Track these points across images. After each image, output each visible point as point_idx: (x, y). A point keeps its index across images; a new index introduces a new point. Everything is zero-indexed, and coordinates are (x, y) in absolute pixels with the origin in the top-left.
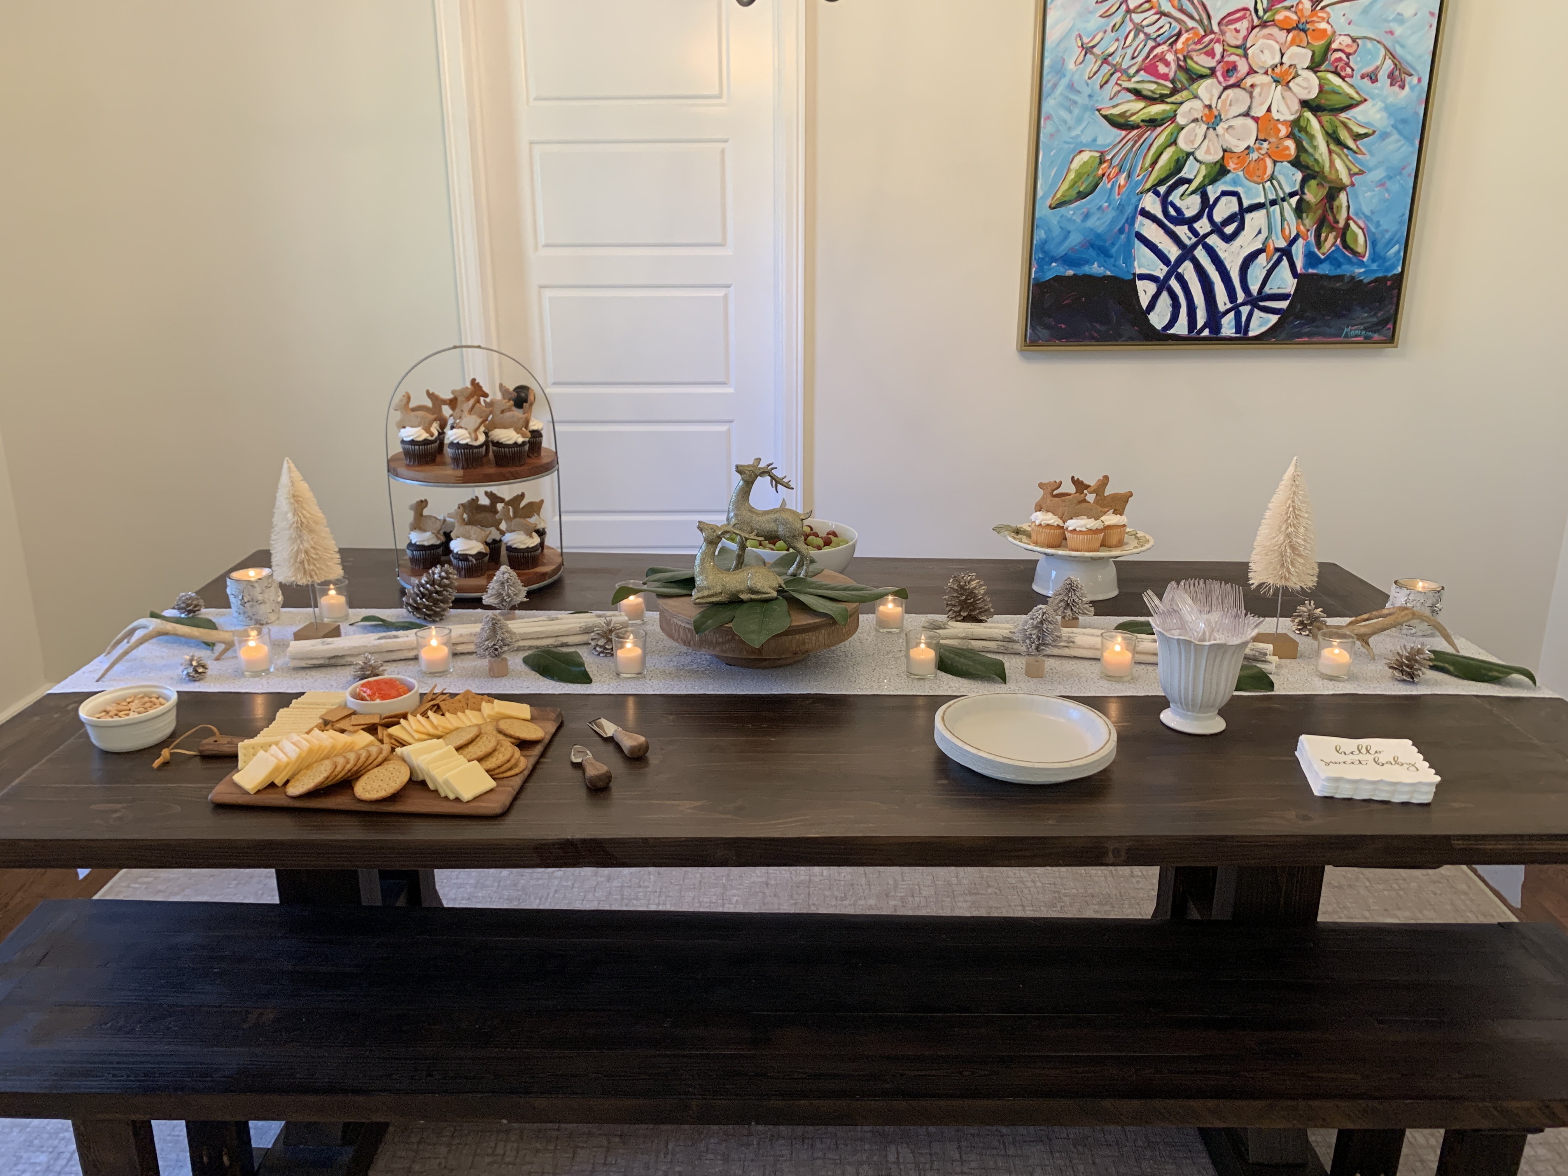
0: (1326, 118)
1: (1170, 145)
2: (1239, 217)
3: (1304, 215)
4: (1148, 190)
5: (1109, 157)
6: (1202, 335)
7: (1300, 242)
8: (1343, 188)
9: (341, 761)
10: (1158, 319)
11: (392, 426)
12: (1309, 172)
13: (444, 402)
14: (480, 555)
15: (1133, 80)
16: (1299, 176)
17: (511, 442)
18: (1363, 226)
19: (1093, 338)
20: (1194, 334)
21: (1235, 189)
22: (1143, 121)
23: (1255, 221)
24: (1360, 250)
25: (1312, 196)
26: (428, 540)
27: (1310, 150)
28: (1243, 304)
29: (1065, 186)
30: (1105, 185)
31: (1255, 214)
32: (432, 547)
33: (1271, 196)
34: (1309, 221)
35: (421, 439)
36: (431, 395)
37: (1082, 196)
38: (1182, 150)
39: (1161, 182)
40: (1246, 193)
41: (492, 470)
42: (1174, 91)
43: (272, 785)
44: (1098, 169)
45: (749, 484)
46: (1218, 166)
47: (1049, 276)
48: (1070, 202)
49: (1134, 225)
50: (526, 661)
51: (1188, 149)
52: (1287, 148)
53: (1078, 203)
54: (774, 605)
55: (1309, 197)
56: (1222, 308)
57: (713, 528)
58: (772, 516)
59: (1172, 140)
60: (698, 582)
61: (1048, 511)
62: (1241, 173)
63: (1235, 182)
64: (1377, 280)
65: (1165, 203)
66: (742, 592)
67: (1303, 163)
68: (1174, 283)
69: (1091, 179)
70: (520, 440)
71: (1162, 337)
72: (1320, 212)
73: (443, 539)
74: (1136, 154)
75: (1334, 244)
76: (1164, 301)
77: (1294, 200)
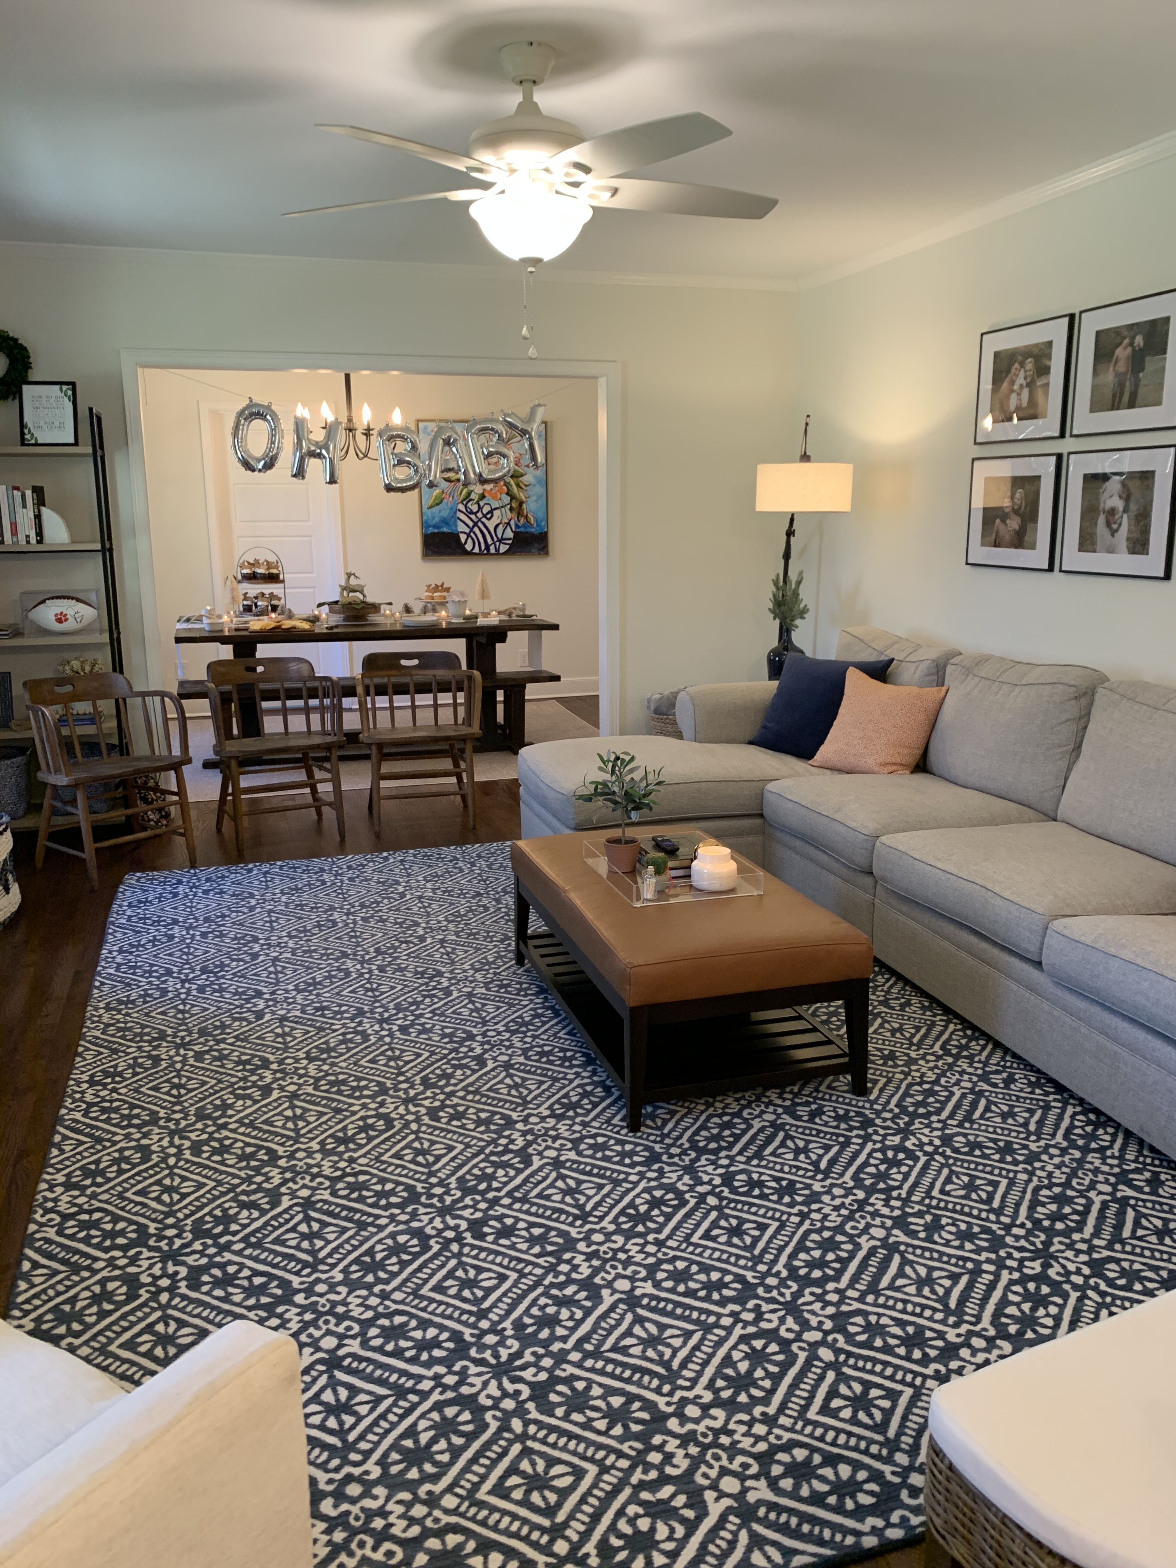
0: (515, 479)
3: (513, 511)
4: (460, 503)
5: (445, 492)
6: (484, 553)
7: (513, 520)
8: (524, 502)
10: (469, 547)
12: (512, 497)
16: (509, 498)
17: (274, 573)
18: (532, 515)
19: (446, 554)
20: (481, 553)
21: (489, 503)
22: (455, 480)
24: (533, 523)
25: (515, 505)
26: (249, 603)
27: (511, 490)
28: (496, 542)
29: (431, 501)
30: (445, 501)
31: (496, 511)
33: (501, 505)
34: (515, 514)
35: (247, 572)
36: (249, 561)
37: (438, 505)
39: (464, 500)
40: (493, 504)
41: (267, 581)
44: (442, 496)
45: (349, 577)
46: (482, 495)
47: (429, 532)
49: (456, 514)
52: (504, 489)
53: (436, 507)
54: (358, 605)
56: (489, 543)
57: (342, 587)
58: (356, 586)
60: (339, 601)
61: (428, 593)
62: (490, 498)
63: (488, 500)
64: (539, 533)
65: (466, 507)
66: (350, 602)
67: (510, 494)
68: (472, 535)
69: (440, 499)
71: (470, 554)
72: (518, 510)
74: (454, 491)
75: (523, 521)
76: (470, 541)
77: (509, 506)
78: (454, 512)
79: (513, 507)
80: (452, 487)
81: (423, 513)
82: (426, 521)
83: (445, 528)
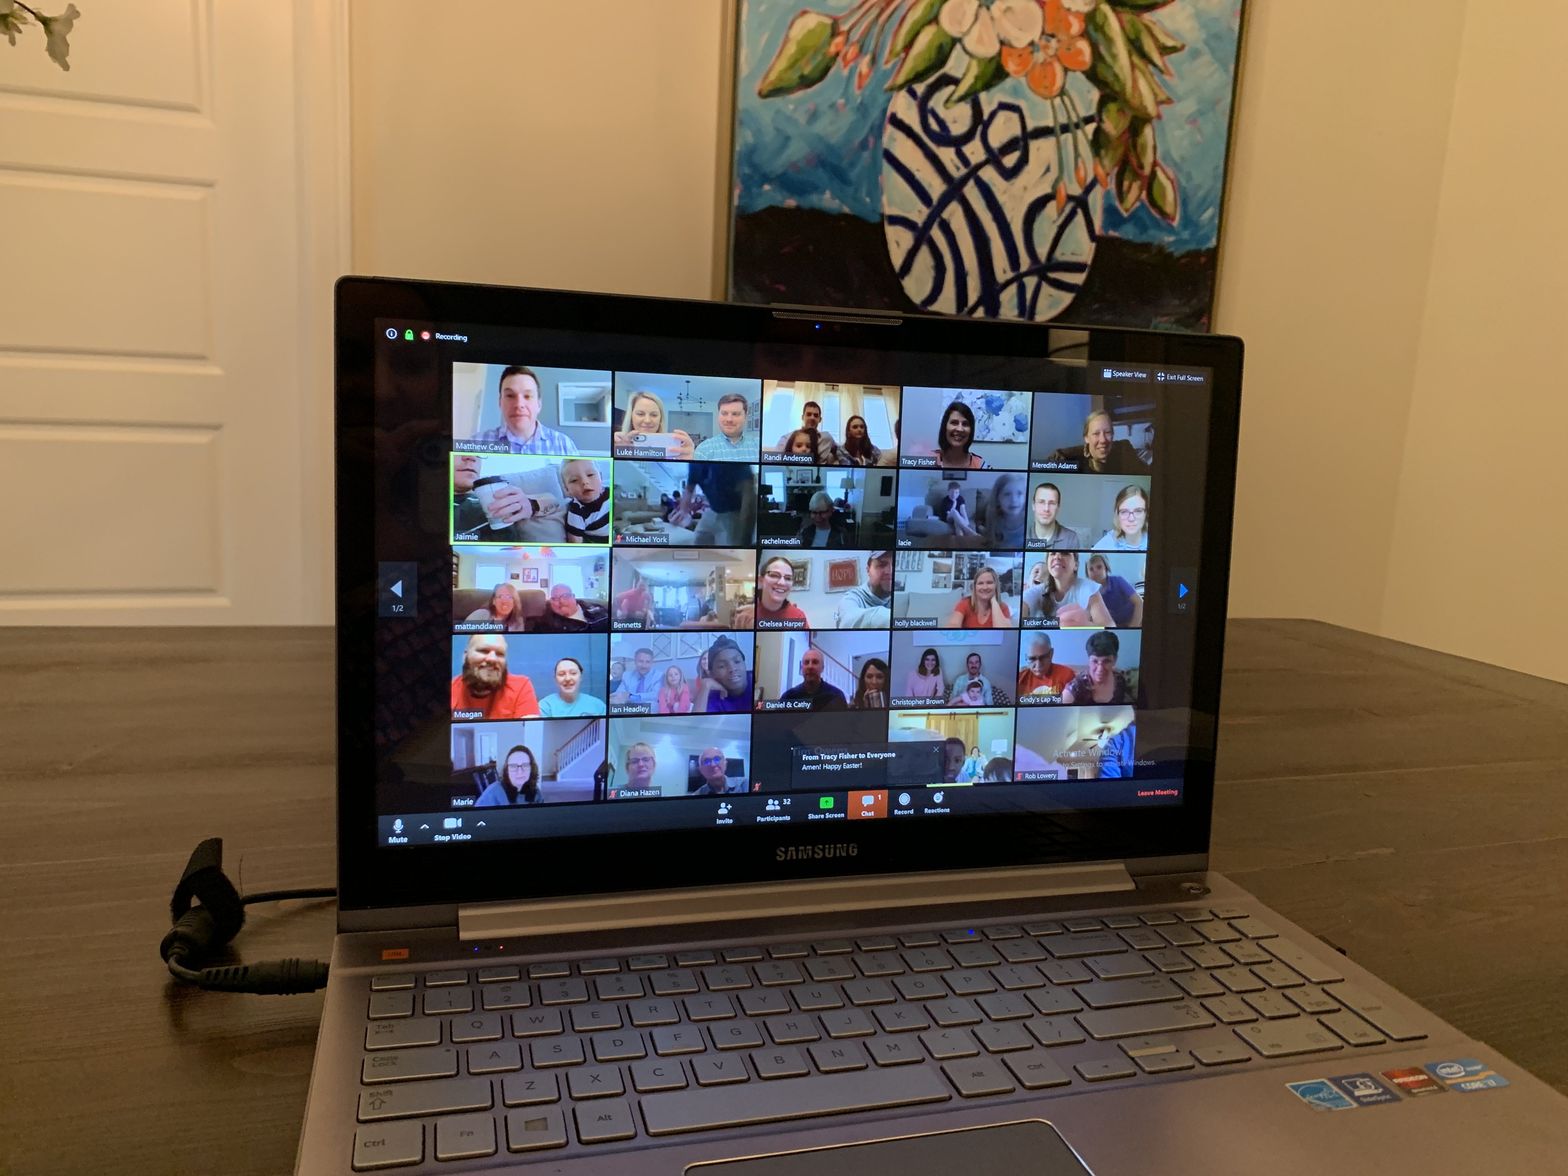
0: (1127, 17)
1: (929, 23)
2: (1021, 145)
3: (1103, 152)
4: (901, 87)
5: (844, 28)
6: (975, 316)
12: (1108, 91)
18: (1172, 176)
20: (964, 315)
23: (1042, 152)
24: (1169, 209)
25: (1113, 125)
27: (1108, 59)
29: (782, 64)
30: (839, 70)
33: (1063, 120)
34: (1109, 162)
37: (806, 82)
38: (945, 34)
39: (919, 77)
44: (829, 44)
46: (993, 66)
47: (761, 204)
48: (790, 89)
49: (881, 138)
51: (955, 32)
52: (1080, 52)
55: (1109, 126)
59: (932, 16)
62: (1023, 80)
63: (1016, 92)
64: (1189, 254)
65: (924, 111)
67: (1100, 76)
68: (936, 234)
69: (819, 58)
72: (1121, 150)
74: (882, 29)
75: (1138, 198)
76: (924, 259)
77: (1091, 128)
78: (872, 129)
79: (1106, 135)
80: (875, 12)
81: (739, 115)
82: (751, 152)
83: (828, 195)
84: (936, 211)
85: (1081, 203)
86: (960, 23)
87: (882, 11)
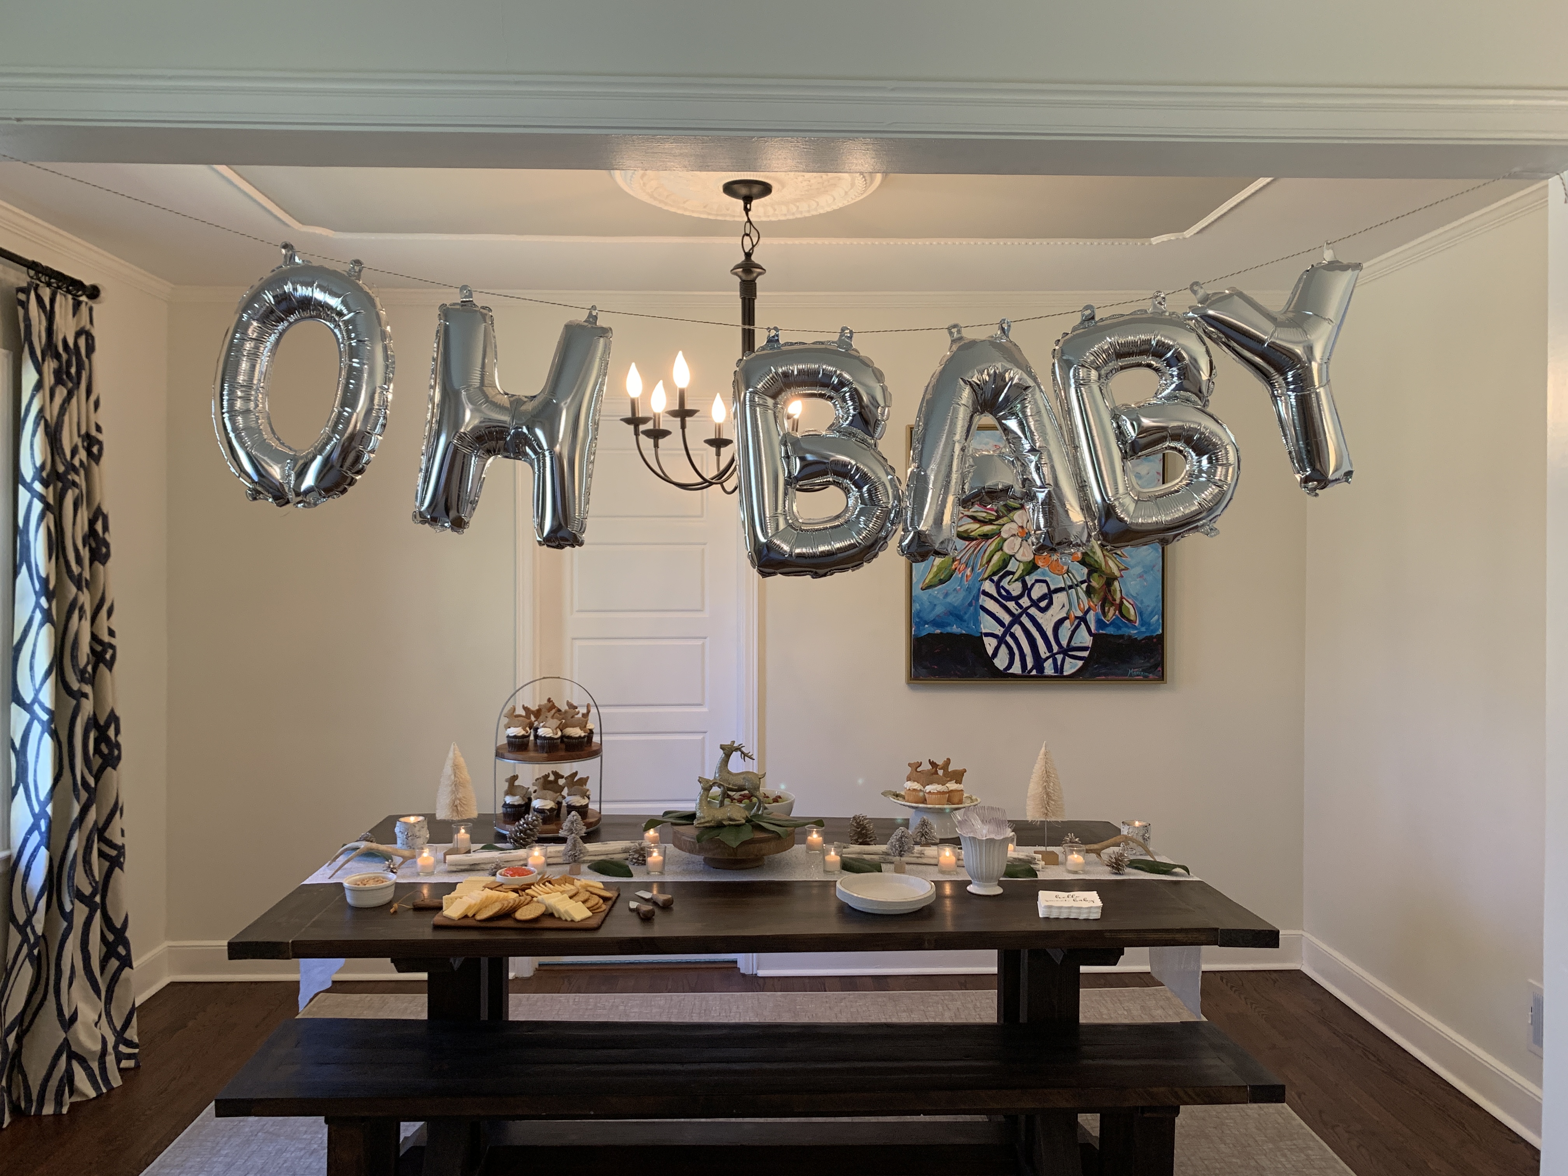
1: (998, 551)
2: (1049, 596)
3: (1092, 595)
4: (986, 579)
5: (959, 558)
6: (1032, 674)
7: (1092, 613)
8: (1116, 578)
9: (506, 903)
10: (1001, 662)
11: (502, 725)
12: (1092, 568)
13: (533, 712)
14: (551, 810)
15: (971, 510)
16: (1085, 570)
17: (577, 736)
18: (1132, 603)
19: (956, 675)
20: (1026, 673)
21: (1044, 578)
22: (979, 535)
23: (1059, 599)
24: (1132, 618)
25: (1096, 583)
26: (518, 801)
27: (1090, 554)
28: (1057, 653)
29: (931, 576)
30: (959, 575)
31: (1059, 595)
32: (520, 806)
33: (1070, 583)
34: (1096, 602)
35: (520, 734)
36: (525, 708)
37: (942, 582)
38: (1006, 554)
39: (994, 574)
40: (1051, 581)
41: (563, 753)
42: (998, 518)
43: (466, 917)
44: (953, 565)
45: (728, 756)
46: (1031, 564)
47: (924, 633)
48: (935, 586)
50: (589, 867)
51: (1011, 553)
53: (940, 586)
54: (743, 827)
55: (1094, 584)
56: (1043, 656)
57: (707, 781)
58: (742, 776)
59: (999, 547)
60: (698, 814)
61: (914, 781)
63: (1044, 574)
64: (1146, 638)
65: (998, 587)
66: (724, 820)
67: (1088, 562)
68: (1008, 639)
69: (948, 571)
70: (583, 734)
71: (1004, 675)
72: (1102, 594)
73: (527, 800)
75: (1114, 614)
76: (1003, 651)
77: (1084, 586)
78: (974, 597)
79: (1093, 587)
80: (972, 549)
81: (913, 598)
82: (919, 613)
83: (955, 626)
84: (1008, 629)
85: (1083, 619)
86: (1013, 549)
87: (975, 549)
